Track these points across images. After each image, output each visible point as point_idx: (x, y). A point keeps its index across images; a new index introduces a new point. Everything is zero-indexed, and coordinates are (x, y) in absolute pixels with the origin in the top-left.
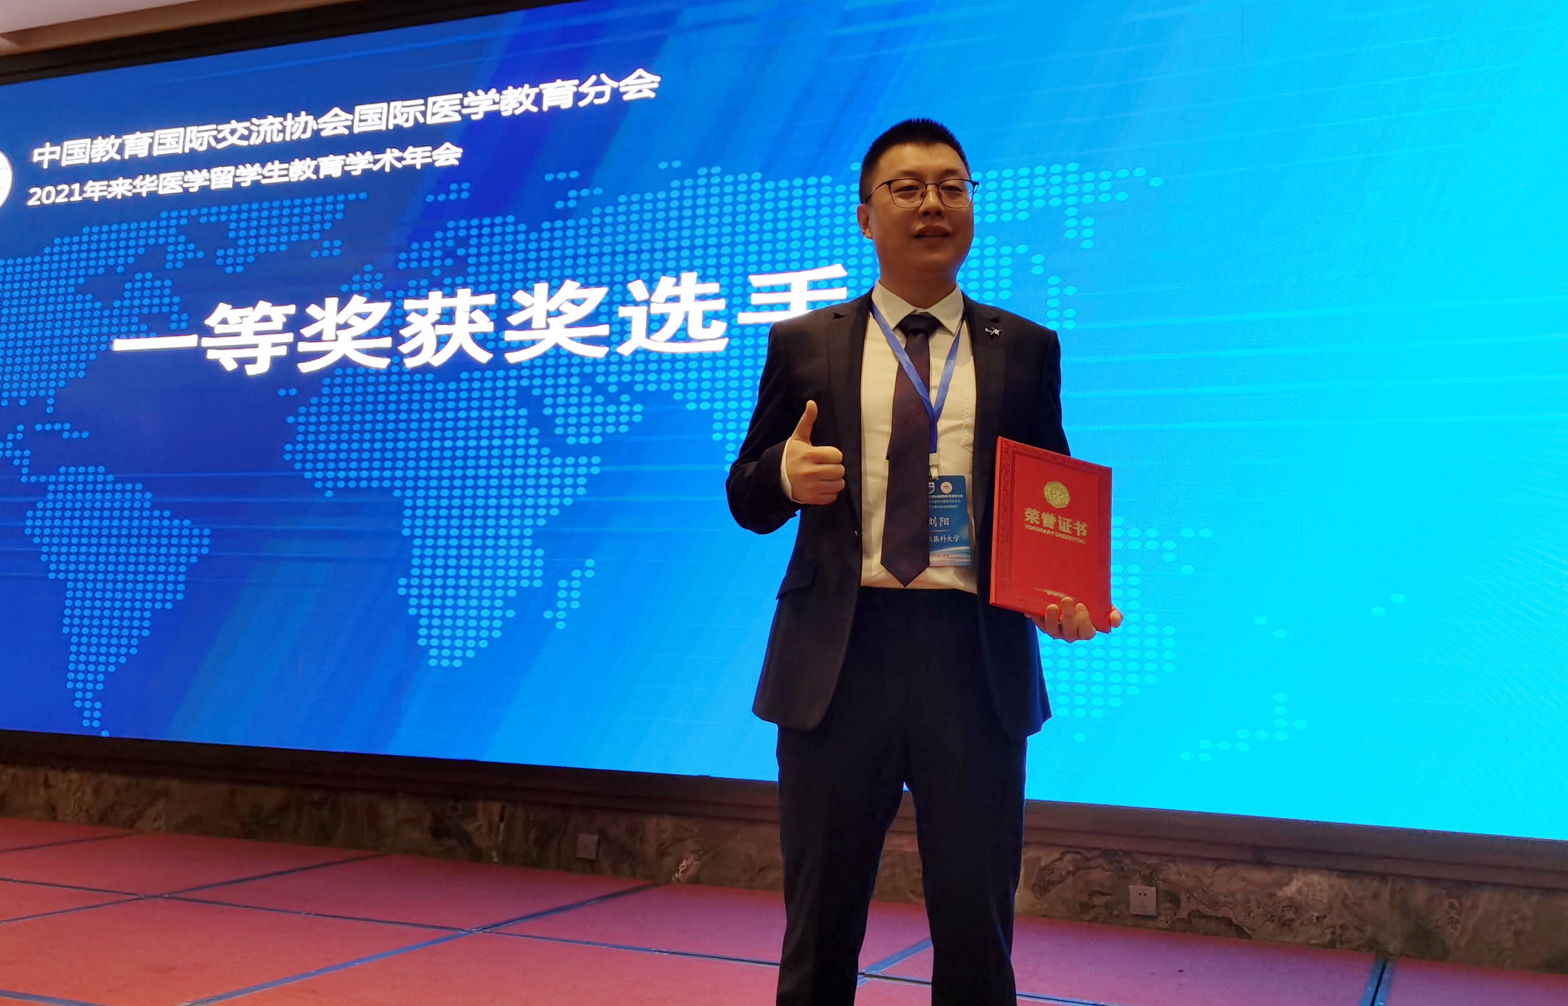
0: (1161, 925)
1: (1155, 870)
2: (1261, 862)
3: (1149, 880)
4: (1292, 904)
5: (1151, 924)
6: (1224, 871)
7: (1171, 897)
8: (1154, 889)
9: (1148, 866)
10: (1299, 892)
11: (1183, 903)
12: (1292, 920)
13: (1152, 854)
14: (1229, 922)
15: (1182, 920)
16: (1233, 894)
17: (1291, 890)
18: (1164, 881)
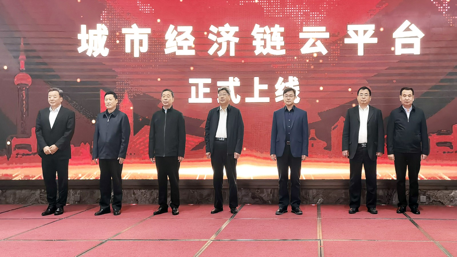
0: (427, 204)
1: (425, 192)
2: (446, 189)
3: (424, 195)
4: (453, 197)
5: (425, 204)
6: (439, 191)
7: (429, 198)
8: (425, 197)
9: (424, 191)
10: (454, 194)
11: (431, 199)
12: (453, 200)
13: (424, 189)
14: (440, 202)
15: (431, 202)
16: (441, 196)
17: (452, 194)
18: (427, 194)
